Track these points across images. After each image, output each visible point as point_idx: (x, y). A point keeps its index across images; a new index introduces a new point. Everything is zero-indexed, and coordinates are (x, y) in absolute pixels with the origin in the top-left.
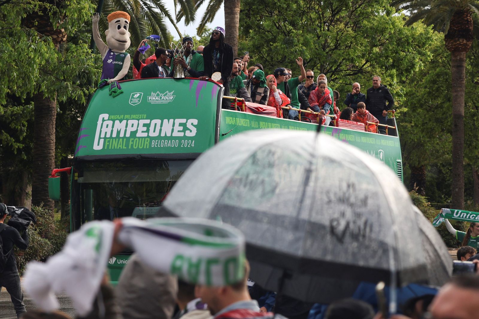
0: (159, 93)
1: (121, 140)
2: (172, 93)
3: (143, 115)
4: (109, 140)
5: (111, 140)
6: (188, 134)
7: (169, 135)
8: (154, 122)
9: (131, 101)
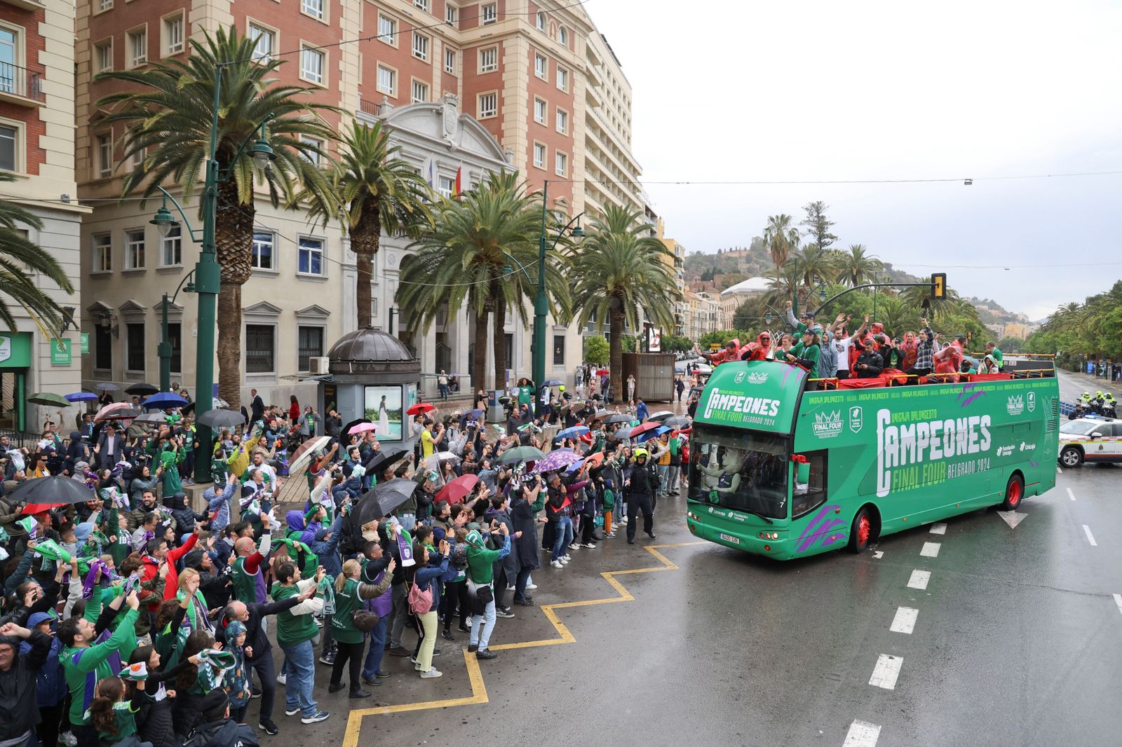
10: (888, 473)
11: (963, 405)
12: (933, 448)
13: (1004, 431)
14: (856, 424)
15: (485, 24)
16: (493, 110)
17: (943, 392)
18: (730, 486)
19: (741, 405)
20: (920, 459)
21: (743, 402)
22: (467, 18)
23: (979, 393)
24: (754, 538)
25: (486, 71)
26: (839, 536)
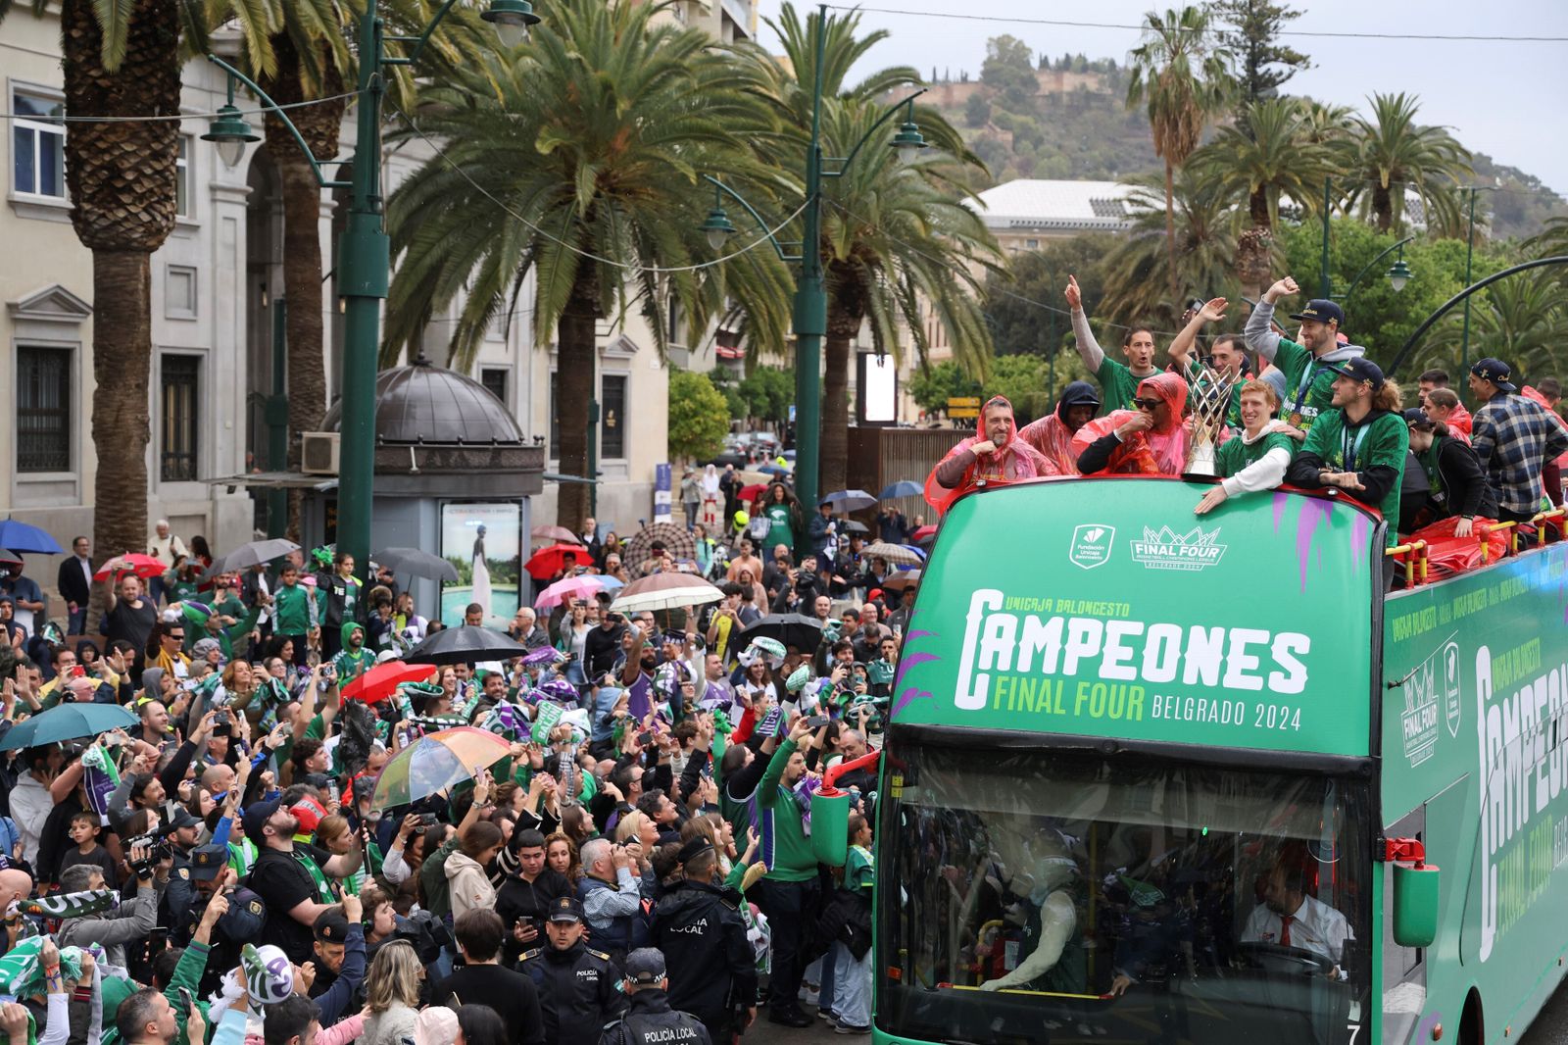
0: (1171, 533)
1: (1047, 683)
2: (1214, 535)
3: (1119, 605)
4: (1006, 679)
5: (1015, 680)
6: (1277, 682)
7: (1211, 680)
8: (1157, 631)
9: (1077, 551)
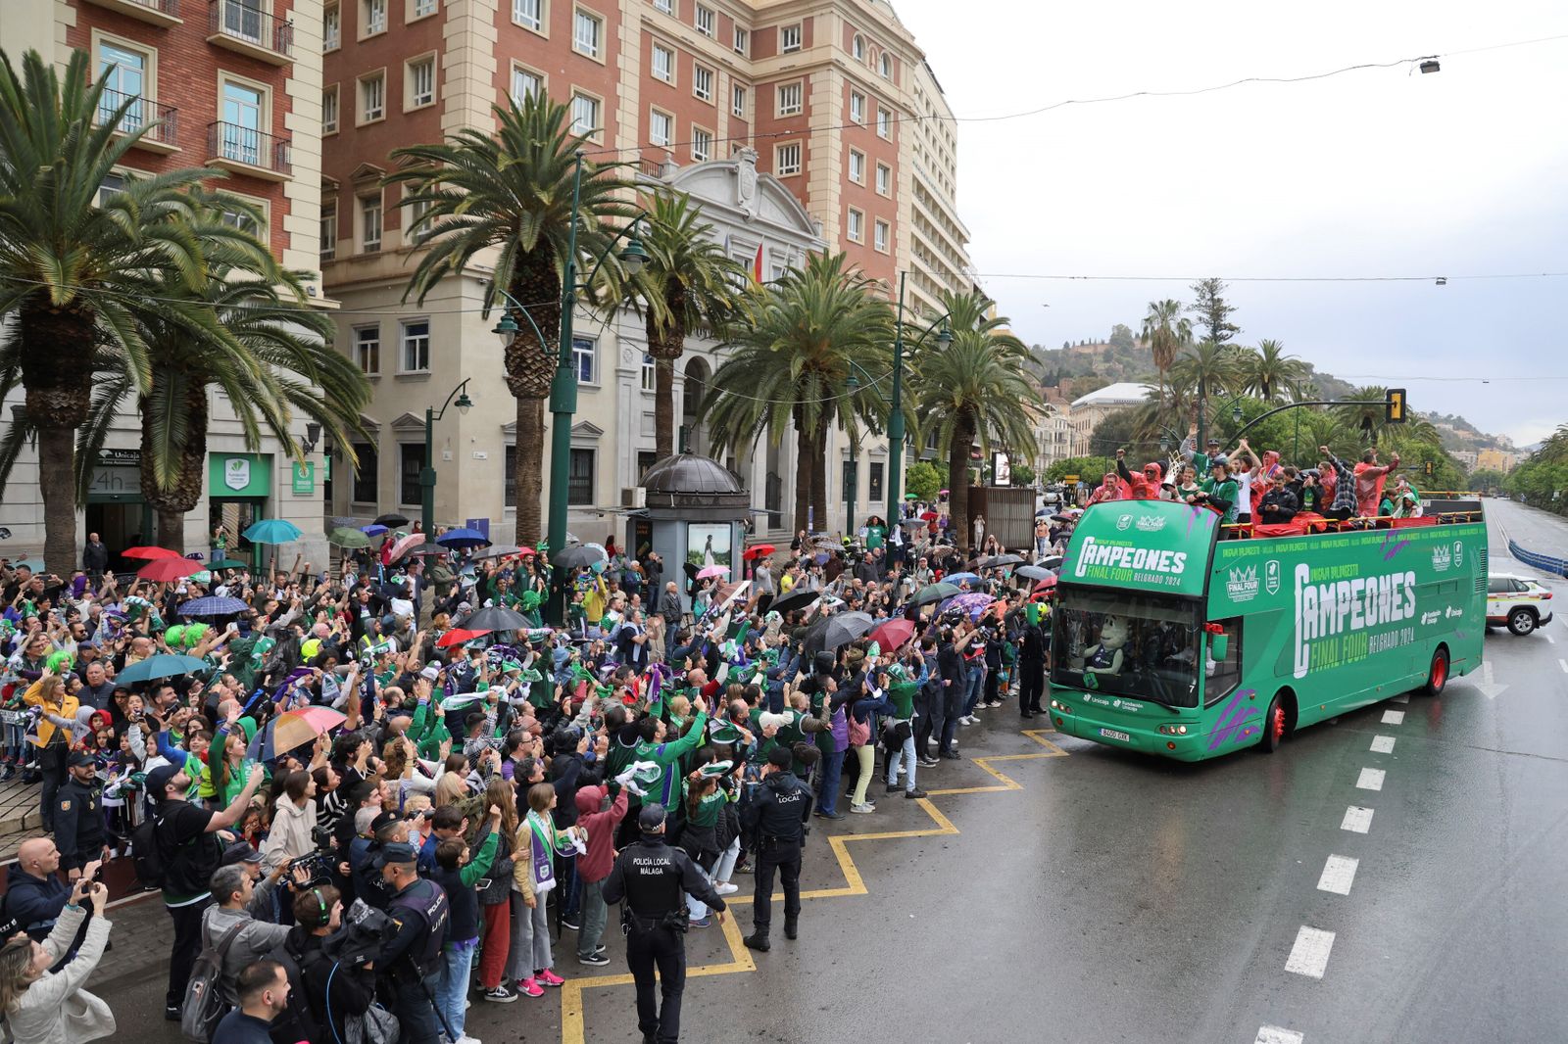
10: (1307, 646)
11: (1386, 559)
12: (1354, 615)
13: (1431, 592)
14: (1273, 584)
15: (786, 52)
16: (795, 166)
17: (1365, 541)
18: (1110, 666)
19: (1129, 559)
20: (1340, 630)
21: (1132, 555)
22: (761, 44)
23: (1403, 543)
24: (1151, 733)
25: (786, 115)
26: (1254, 729)
